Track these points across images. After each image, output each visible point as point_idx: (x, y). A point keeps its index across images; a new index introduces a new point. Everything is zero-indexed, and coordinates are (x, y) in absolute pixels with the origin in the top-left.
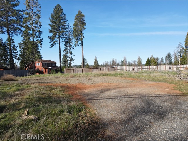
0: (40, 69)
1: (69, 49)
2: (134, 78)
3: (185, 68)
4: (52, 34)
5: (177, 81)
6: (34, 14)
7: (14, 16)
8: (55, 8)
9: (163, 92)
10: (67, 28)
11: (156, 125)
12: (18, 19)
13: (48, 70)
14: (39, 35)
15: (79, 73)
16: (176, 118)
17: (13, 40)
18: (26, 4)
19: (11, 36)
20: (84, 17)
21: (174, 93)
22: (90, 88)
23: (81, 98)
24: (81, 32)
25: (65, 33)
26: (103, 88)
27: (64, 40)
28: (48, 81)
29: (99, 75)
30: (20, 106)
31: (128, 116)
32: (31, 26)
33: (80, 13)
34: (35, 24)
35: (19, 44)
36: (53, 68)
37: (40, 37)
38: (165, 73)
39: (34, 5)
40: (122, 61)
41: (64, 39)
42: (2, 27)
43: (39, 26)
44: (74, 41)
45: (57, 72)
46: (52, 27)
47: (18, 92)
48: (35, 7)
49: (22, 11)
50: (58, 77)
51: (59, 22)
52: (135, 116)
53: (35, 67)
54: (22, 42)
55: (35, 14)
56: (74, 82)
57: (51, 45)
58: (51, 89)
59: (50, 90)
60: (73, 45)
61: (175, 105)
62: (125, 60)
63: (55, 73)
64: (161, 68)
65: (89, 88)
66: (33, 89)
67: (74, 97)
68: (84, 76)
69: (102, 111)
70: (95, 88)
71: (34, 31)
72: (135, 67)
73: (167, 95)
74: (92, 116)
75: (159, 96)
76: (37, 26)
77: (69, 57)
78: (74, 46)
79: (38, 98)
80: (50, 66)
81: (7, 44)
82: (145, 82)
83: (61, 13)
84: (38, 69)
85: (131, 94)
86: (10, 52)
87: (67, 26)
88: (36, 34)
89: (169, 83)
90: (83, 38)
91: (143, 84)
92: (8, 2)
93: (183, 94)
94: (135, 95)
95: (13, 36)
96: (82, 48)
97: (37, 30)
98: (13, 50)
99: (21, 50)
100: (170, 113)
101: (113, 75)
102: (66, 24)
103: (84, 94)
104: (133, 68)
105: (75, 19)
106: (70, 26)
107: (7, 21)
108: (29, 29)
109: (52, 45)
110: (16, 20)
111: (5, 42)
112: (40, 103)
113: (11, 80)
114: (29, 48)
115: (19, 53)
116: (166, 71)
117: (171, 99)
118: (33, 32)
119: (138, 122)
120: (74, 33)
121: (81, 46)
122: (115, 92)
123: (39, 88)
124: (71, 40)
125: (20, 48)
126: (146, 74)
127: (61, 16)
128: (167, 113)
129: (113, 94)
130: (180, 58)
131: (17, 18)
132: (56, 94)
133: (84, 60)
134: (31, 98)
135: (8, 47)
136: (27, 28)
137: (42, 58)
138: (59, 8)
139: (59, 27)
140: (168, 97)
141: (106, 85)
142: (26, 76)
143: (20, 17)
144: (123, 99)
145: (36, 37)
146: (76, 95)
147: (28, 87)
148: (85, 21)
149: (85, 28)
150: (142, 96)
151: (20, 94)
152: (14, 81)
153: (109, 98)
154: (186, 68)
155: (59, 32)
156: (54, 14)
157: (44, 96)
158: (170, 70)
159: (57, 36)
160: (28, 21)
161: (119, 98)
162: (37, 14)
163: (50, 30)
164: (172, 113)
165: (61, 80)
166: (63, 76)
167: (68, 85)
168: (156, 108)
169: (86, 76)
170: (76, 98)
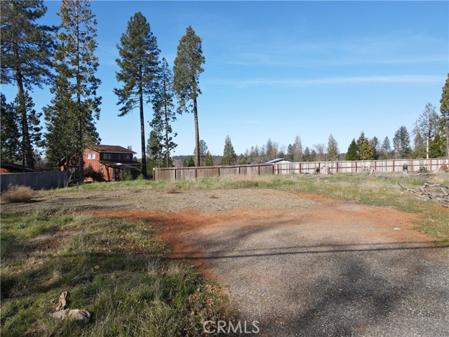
0: (96, 169)
1: (163, 118)
2: (319, 194)
3: (441, 167)
4: (124, 84)
5: (422, 202)
6: (80, 37)
7: (33, 41)
8: (130, 21)
9: (389, 236)
10: (160, 70)
11: (370, 332)
12: (43, 48)
13: (114, 171)
14: (92, 88)
15: (187, 178)
16: (416, 313)
17: (31, 98)
18: (61, 14)
19: (25, 89)
20: (200, 42)
21: (414, 240)
22: (214, 222)
23: (193, 253)
24: (194, 78)
25: (154, 81)
26: (245, 224)
27: (152, 99)
28: (114, 204)
29: (235, 186)
30: (49, 279)
31: (304, 306)
32: (74, 67)
33: (190, 33)
34: (83, 63)
35: (44, 108)
36: (126, 165)
37: (94, 93)
38: (393, 181)
39: (82, 16)
40: (290, 145)
41: (152, 96)
42: (3, 67)
43: (92, 67)
44: (176, 100)
45: (134, 176)
46: (123, 67)
47: (43, 238)
48: (83, 21)
49: (51, 30)
50: (138, 191)
51: (139, 55)
52: (322, 305)
53: (83, 163)
54: (53, 105)
55: (84, 39)
56: (175, 206)
57: (120, 110)
58: (122, 228)
59: (119, 232)
60: (174, 110)
61: (416, 274)
62: (297, 143)
63: (131, 179)
64: (384, 167)
65: (211, 223)
66: (78, 227)
67: (177, 249)
68: (200, 188)
69: (243, 291)
70: (227, 223)
71: (80, 78)
72: (322, 165)
73: (397, 246)
74: (219, 304)
75: (379, 250)
76: (88, 66)
77: (165, 139)
78: (176, 112)
79: (92, 255)
80: (118, 159)
81: (16, 109)
82: (346, 207)
83: (146, 34)
84: (91, 168)
85: (312, 244)
86: (23, 129)
87: (160, 65)
88: (85, 86)
89: (402, 209)
90: (197, 92)
91: (340, 212)
92: (19, 8)
93: (435, 242)
94: (322, 245)
95: (30, 88)
96: (196, 117)
97: (88, 75)
98: (30, 122)
99: (49, 123)
100: (405, 298)
101: (269, 186)
102: (156, 59)
103: (199, 242)
104: (317, 165)
105: (179, 48)
106: (167, 65)
107: (17, 53)
108: (70, 74)
109: (123, 109)
110: (38, 50)
111: (12, 104)
112: (95, 270)
113: (27, 200)
114: (69, 118)
115: (44, 131)
116: (396, 175)
117: (405, 257)
118: (78, 82)
119: (329, 323)
120: (175, 82)
121: (192, 111)
122: (273, 237)
123: (94, 224)
124: (169, 97)
125: (46, 119)
126: (348, 184)
127: (145, 40)
128: (397, 297)
129: (268, 240)
130: (430, 141)
131: (39, 45)
132: (134, 242)
133: (200, 145)
134: (75, 256)
135: (18, 117)
136: (63, 71)
137: (100, 140)
138: (141, 23)
139: (141, 66)
140: (399, 251)
141: (251, 213)
142: (62, 186)
143: (48, 43)
144: (293, 256)
145: (85, 93)
146: (181, 245)
147: (66, 221)
148: (201, 52)
149: (202, 70)
150: (337, 248)
151: (48, 241)
152: (34, 201)
153: (259, 253)
154: (444, 168)
155: (141, 78)
156: (128, 36)
157: (105, 249)
158: (405, 173)
159: (136, 89)
160: (67, 55)
161: (284, 254)
162: (89, 38)
163: (119, 74)
164: (409, 299)
165: (145, 201)
166: (150, 187)
167: (163, 214)
168: (370, 283)
169: (206, 187)
170: (183, 253)
